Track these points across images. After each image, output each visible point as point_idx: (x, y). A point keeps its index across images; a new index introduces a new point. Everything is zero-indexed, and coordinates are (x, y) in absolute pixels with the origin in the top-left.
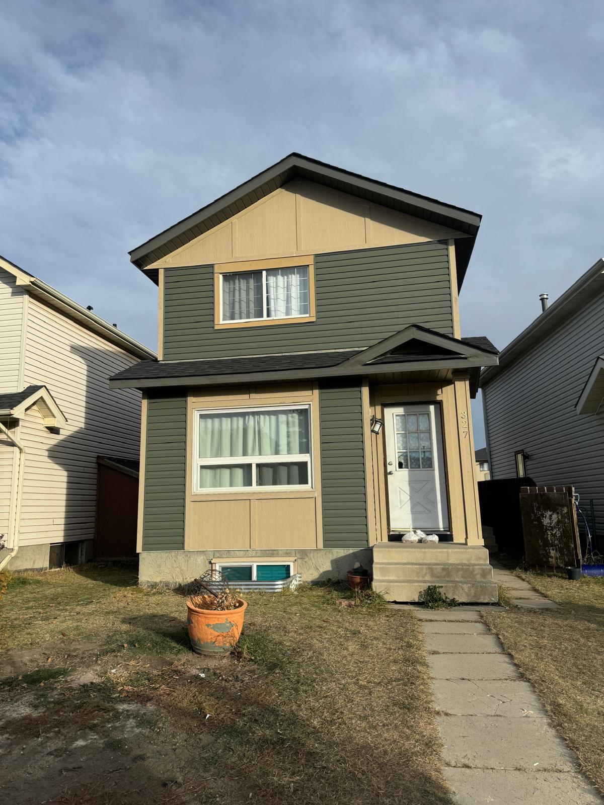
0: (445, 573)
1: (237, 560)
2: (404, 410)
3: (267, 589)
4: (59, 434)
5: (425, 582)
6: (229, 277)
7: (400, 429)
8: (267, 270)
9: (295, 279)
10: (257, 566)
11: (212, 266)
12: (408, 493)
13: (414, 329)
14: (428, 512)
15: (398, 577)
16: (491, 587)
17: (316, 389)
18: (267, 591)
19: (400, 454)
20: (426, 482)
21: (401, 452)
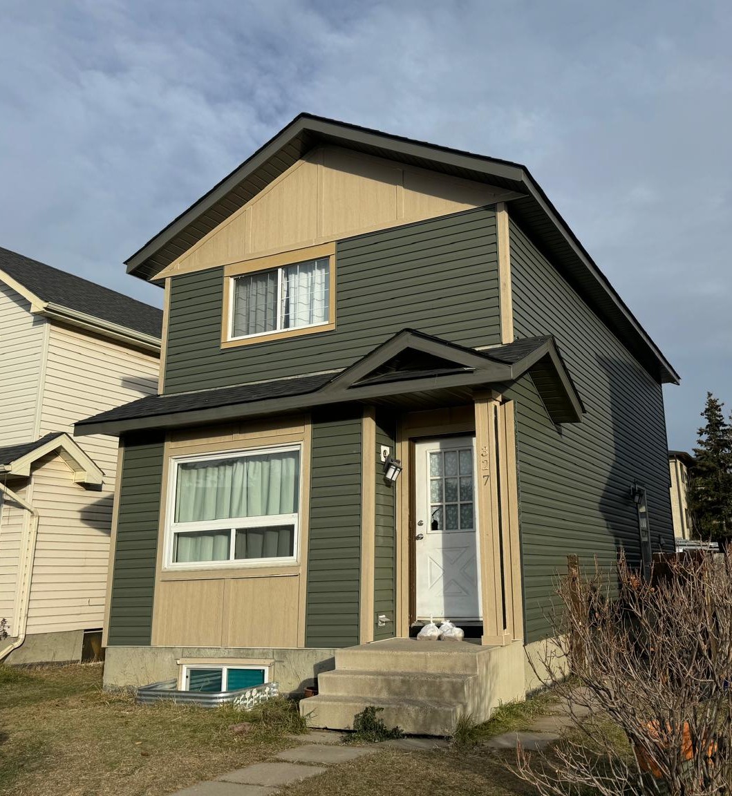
0: (404, 688)
1: (206, 661)
2: (441, 445)
3: (203, 703)
4: (101, 491)
5: (366, 700)
6: (242, 280)
7: (437, 473)
8: (282, 267)
9: (319, 275)
10: (229, 670)
11: (221, 268)
12: (441, 564)
13: (409, 334)
14: (465, 594)
15: (348, 692)
16: (444, 711)
17: (309, 424)
18: (201, 706)
19: (435, 509)
20: (464, 549)
21: (436, 506)
